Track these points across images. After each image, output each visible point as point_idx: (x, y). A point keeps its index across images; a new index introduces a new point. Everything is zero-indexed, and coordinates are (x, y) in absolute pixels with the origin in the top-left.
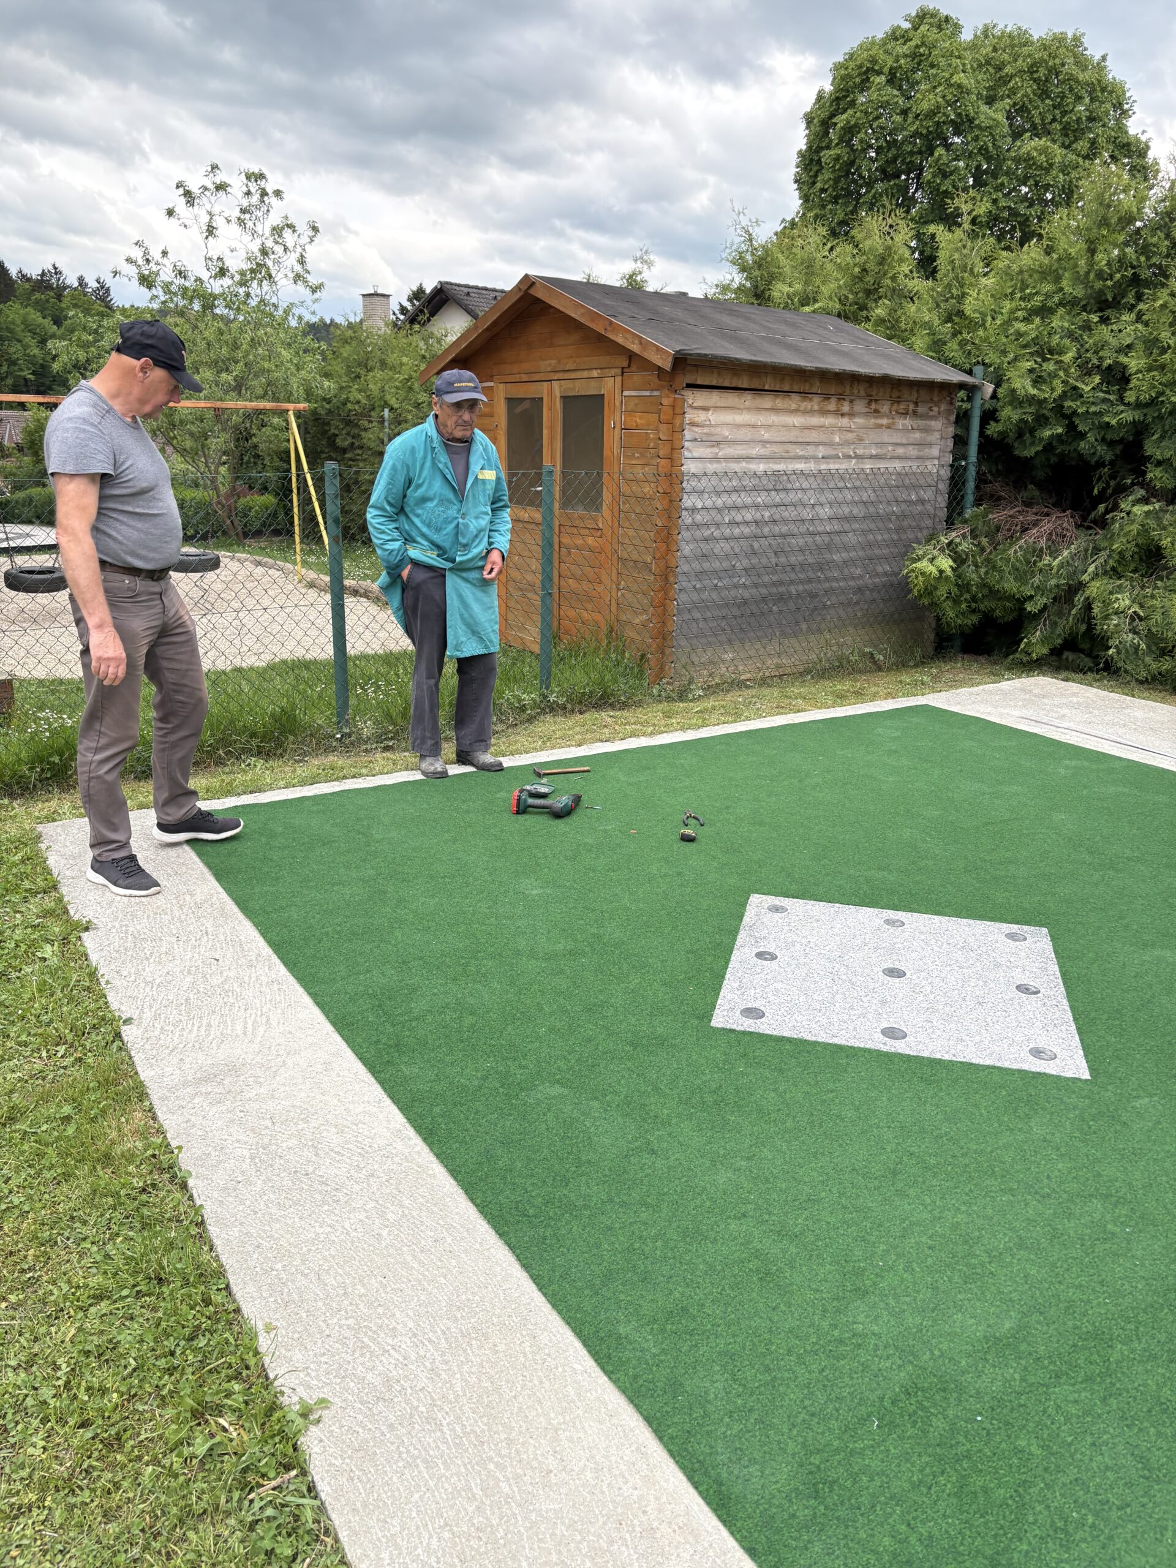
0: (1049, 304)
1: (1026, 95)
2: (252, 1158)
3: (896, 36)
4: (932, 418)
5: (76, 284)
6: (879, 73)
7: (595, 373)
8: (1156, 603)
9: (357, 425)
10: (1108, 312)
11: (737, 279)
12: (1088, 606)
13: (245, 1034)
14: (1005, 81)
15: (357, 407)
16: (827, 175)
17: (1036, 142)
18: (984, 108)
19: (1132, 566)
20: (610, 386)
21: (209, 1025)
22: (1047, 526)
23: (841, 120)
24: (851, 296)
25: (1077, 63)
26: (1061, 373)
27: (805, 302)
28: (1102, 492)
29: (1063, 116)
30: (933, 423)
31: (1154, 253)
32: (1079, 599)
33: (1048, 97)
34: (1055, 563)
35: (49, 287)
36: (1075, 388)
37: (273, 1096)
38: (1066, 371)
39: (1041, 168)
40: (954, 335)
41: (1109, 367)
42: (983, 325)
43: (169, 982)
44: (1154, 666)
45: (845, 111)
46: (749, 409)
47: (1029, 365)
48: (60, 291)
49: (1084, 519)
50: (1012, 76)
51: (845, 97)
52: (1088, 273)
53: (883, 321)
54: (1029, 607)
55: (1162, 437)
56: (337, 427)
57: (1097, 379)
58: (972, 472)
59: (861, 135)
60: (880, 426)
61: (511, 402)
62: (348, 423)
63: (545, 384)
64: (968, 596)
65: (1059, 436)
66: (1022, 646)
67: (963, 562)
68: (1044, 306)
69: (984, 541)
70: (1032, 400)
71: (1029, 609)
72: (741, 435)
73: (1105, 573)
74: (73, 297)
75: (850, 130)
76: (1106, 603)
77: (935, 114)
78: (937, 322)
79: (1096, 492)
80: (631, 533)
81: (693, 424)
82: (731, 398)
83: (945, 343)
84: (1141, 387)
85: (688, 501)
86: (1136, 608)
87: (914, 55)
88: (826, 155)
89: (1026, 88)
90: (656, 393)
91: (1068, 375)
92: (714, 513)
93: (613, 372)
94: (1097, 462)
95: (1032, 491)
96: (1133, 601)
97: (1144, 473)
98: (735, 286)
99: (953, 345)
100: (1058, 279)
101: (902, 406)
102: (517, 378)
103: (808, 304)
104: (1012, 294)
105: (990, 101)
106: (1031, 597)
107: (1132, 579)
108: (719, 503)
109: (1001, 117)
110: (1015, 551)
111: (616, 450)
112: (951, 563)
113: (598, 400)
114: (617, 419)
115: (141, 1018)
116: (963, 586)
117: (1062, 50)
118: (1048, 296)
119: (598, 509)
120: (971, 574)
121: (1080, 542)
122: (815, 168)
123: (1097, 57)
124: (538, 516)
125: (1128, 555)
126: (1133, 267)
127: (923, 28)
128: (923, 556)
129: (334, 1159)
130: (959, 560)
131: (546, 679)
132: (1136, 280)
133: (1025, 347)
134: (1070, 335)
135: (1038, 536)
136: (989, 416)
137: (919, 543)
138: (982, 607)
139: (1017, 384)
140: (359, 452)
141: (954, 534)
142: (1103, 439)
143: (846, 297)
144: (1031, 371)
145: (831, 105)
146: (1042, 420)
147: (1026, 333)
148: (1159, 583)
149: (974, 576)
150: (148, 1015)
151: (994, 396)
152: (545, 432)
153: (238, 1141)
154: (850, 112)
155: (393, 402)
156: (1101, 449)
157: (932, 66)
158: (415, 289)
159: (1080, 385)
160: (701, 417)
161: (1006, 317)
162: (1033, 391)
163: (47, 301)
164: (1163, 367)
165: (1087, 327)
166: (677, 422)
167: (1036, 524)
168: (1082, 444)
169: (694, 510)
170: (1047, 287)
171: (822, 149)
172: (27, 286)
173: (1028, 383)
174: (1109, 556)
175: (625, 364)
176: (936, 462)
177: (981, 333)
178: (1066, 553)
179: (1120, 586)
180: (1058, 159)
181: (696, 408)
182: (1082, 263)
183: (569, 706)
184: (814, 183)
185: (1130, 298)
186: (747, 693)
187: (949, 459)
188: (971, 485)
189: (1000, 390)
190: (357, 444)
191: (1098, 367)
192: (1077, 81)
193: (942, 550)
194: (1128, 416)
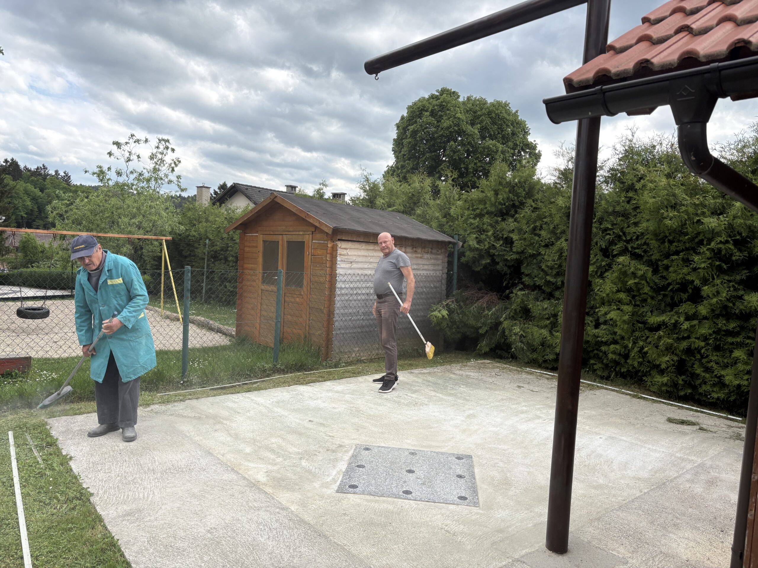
0: (483, 213)
1: (487, 123)
2: (148, 542)
3: (432, 97)
4: (438, 254)
5: (54, 174)
6: (427, 111)
7: (301, 233)
8: (529, 330)
9: (193, 246)
10: (505, 217)
11: (363, 195)
12: (504, 331)
13: (144, 498)
14: (479, 117)
15: (193, 238)
16: (405, 149)
17: (491, 142)
18: (470, 127)
19: (520, 315)
20: (307, 238)
21: (128, 495)
22: (486, 298)
23: (411, 128)
24: (408, 205)
25: (506, 112)
26: (488, 240)
27: (389, 206)
28: (507, 285)
29: (502, 132)
30: (439, 256)
31: (520, 196)
32: (500, 328)
33: (496, 125)
34: (490, 313)
35: (40, 175)
36: (493, 245)
37: (156, 520)
38: (490, 239)
39: (494, 152)
40: (447, 222)
41: (506, 238)
42: (457, 220)
43: (110, 480)
44: (531, 356)
45: (412, 125)
46: (364, 249)
47: (475, 236)
48: (45, 177)
49: (501, 296)
50: (481, 116)
51: (413, 119)
52: (496, 202)
53: (420, 215)
54: (481, 331)
55: (527, 265)
56: (183, 247)
57: (501, 242)
58: (455, 277)
59: (420, 134)
60: (417, 257)
61: (264, 242)
62: (188, 245)
63: (280, 236)
64: (455, 326)
65: (489, 263)
66: (478, 347)
67: (453, 312)
68: (481, 213)
69: (462, 304)
70: (477, 249)
71: (480, 332)
72: (360, 259)
73: (510, 318)
74: (51, 179)
75: (415, 133)
76: (511, 330)
77: (449, 128)
78: (440, 217)
79: (504, 285)
80: (315, 297)
81: (340, 255)
82: (357, 245)
83: (444, 225)
84: (518, 246)
85: (338, 285)
86: (522, 332)
87: (441, 105)
88: (405, 142)
89: (487, 121)
90: (326, 242)
91: (490, 240)
92: (349, 290)
93: (309, 233)
94: (504, 273)
95: (481, 284)
96: (521, 329)
97: (521, 279)
98: (361, 198)
99: (447, 226)
100: (485, 203)
101: (426, 250)
102: (268, 233)
103: (390, 207)
104: (468, 208)
105: (473, 124)
106: (481, 327)
107: (520, 321)
108: (352, 286)
109: (476, 131)
110: (474, 308)
111: (309, 263)
112: (447, 312)
113: (302, 244)
114: (310, 251)
115: (98, 493)
116: (454, 322)
117: (500, 107)
118: (482, 210)
119: (301, 287)
120: (456, 317)
121: (500, 305)
122: (401, 147)
123: (514, 112)
124: (275, 289)
125: (518, 311)
126: (512, 201)
127: (445, 95)
128: (436, 309)
129: (182, 541)
130: (451, 312)
131: (276, 359)
132: (514, 206)
133: (474, 228)
134: (491, 225)
135: (483, 302)
136: (461, 254)
137: (435, 304)
138: (461, 331)
139: (471, 243)
140: (193, 258)
141: (448, 301)
142: (506, 265)
143: (406, 205)
144: (477, 238)
145: (407, 122)
146: (481, 257)
147: (474, 224)
148: (530, 323)
149: (457, 318)
150: (101, 492)
151: (463, 246)
152: (280, 255)
153: (142, 536)
154: (415, 125)
155: (211, 237)
156: (505, 269)
157: (448, 110)
158: (222, 184)
159: (495, 244)
160: (345, 252)
161: (466, 217)
162: (478, 246)
163: (38, 180)
164: (525, 239)
165: (497, 222)
166: (334, 254)
167: (482, 297)
168: (498, 267)
169: (341, 288)
170: (481, 206)
171: (404, 139)
172: (29, 173)
173: (475, 243)
174: (511, 311)
175: (313, 230)
176: (441, 272)
177: (456, 222)
178: (494, 309)
179: (515, 324)
180: (500, 149)
181: (342, 248)
182: (493, 199)
183: (286, 370)
184: (400, 152)
185: (512, 212)
186: (363, 365)
187: (446, 271)
188: (455, 281)
189: (465, 245)
190: (192, 254)
191: (502, 237)
192: (507, 119)
193: (443, 307)
194: (514, 257)
